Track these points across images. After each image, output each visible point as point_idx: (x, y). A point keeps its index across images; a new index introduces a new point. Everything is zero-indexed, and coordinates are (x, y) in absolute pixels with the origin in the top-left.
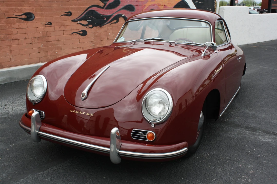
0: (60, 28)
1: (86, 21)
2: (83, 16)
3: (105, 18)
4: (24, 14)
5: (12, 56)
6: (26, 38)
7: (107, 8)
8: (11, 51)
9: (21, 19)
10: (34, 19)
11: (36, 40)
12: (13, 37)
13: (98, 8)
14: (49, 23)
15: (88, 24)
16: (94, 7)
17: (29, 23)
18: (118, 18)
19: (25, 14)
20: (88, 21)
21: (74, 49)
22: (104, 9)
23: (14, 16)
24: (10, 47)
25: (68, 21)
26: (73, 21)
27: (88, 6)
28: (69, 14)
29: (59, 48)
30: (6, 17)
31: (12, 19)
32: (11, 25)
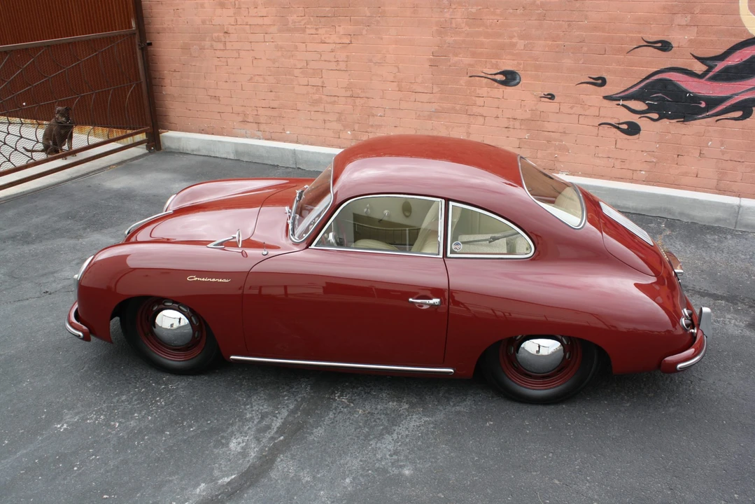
0: (572, 108)
1: (641, 103)
2: (634, 89)
3: (703, 103)
4: (500, 73)
6: (499, 116)
7: (716, 78)
8: (469, 134)
9: (495, 80)
10: (518, 83)
11: (517, 124)
12: (475, 110)
13: (685, 76)
14: (548, 94)
15: (647, 109)
16: (672, 73)
17: (509, 90)
18: (751, 107)
19: (503, 73)
20: (647, 104)
21: (598, 157)
22: (703, 80)
23: (483, 75)
24: (469, 127)
25: (595, 96)
26: (605, 98)
27: (656, 70)
28: (601, 82)
29: (564, 149)
30: (469, 75)
31: (478, 78)
32: (475, 89)
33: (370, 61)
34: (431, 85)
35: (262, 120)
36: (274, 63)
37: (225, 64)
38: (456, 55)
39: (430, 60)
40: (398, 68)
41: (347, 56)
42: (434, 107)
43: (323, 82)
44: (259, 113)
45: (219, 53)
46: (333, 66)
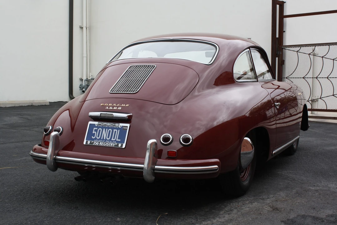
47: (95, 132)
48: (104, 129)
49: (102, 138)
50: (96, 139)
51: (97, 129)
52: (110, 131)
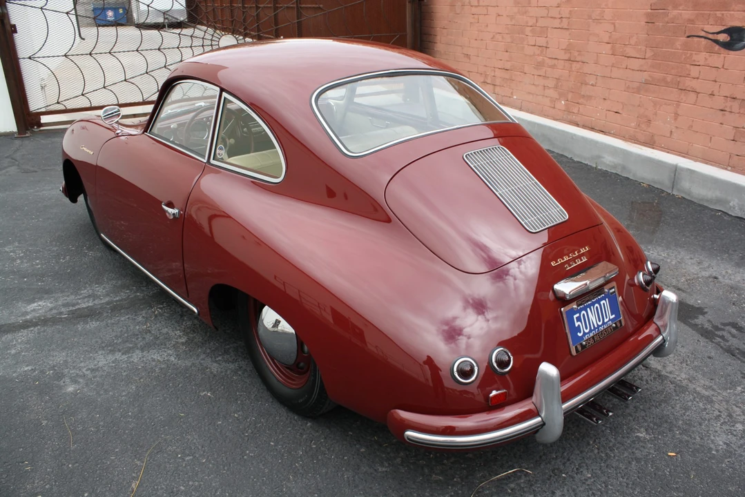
5: (677, 127)
6: (715, 93)
8: (677, 115)
9: (716, 42)
11: (736, 106)
12: (689, 83)
17: (732, 56)
19: (729, 31)
23: (703, 34)
24: (678, 106)
30: (687, 34)
31: (696, 39)
32: (691, 54)
33: (590, 17)
34: (644, 48)
35: (498, 82)
36: (511, 21)
37: (476, 21)
38: (676, 7)
39: (648, 15)
40: (615, 26)
41: (570, 11)
42: (645, 76)
43: (547, 42)
44: (497, 74)
45: (474, 10)
46: (556, 23)
47: (579, 323)
48: (588, 309)
49: (592, 328)
50: (584, 334)
51: (578, 315)
52: (597, 307)
